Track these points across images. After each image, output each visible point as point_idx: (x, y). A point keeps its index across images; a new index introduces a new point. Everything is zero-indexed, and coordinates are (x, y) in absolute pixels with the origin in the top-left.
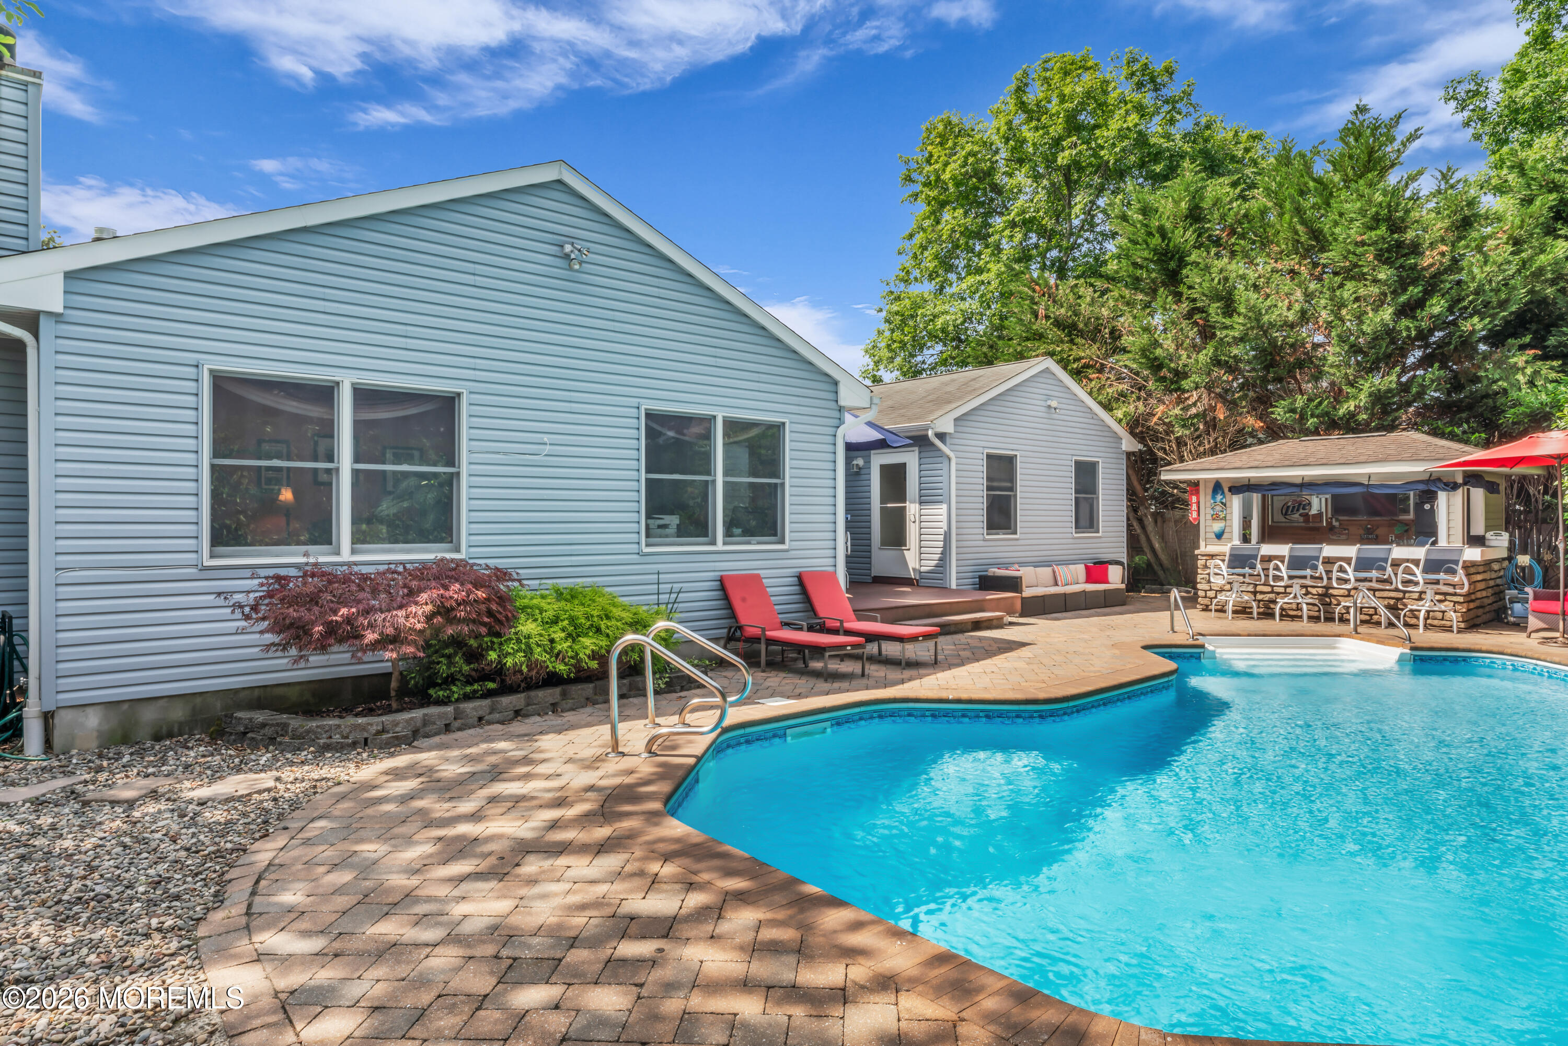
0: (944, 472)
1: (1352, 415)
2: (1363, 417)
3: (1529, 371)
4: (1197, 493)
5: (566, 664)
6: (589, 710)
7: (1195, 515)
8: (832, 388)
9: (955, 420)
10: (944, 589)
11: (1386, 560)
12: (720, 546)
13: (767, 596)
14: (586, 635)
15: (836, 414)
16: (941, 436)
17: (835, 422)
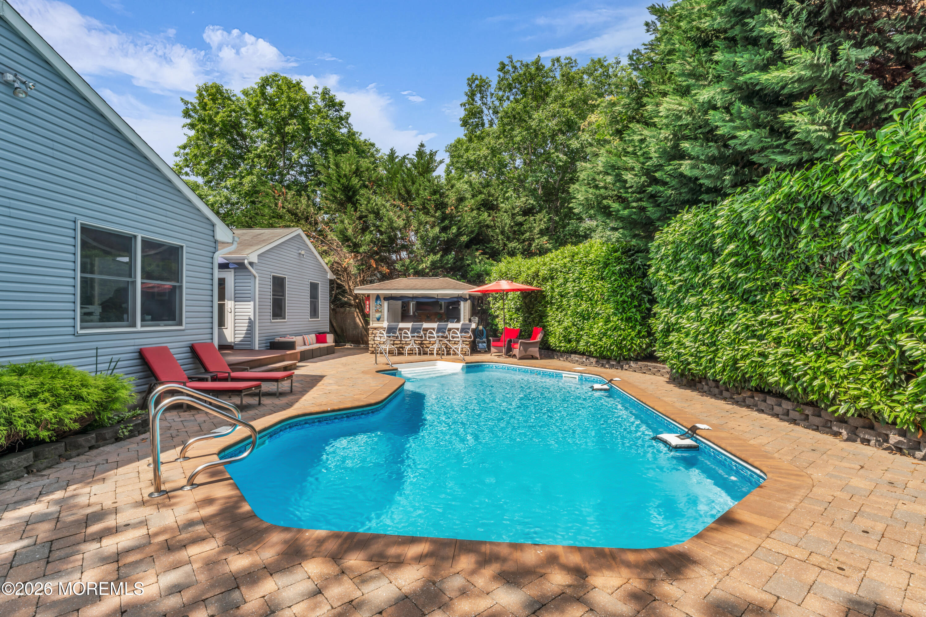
0: (252, 284)
1: (423, 269)
2: (427, 270)
3: (480, 258)
4: (369, 300)
5: (49, 430)
6: (65, 464)
7: (368, 310)
8: (211, 228)
9: (259, 256)
10: (251, 351)
11: (445, 329)
12: (139, 328)
13: (174, 360)
14: (66, 402)
15: (213, 245)
16: (251, 264)
17: (213, 249)
